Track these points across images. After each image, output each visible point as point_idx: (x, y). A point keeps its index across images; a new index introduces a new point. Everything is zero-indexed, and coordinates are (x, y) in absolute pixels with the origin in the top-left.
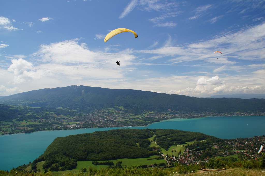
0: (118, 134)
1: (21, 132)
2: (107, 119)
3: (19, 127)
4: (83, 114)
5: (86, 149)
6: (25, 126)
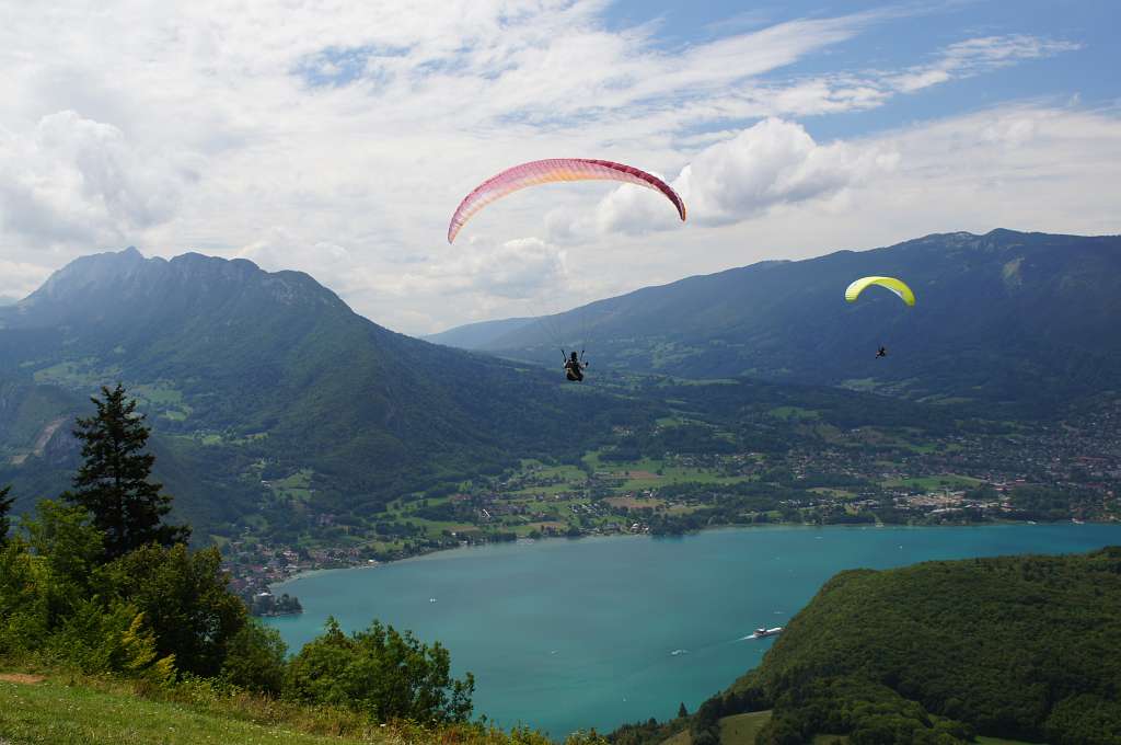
1: (629, 525)
3: (621, 495)
4: (1012, 424)
5: (1040, 663)
6: (651, 490)
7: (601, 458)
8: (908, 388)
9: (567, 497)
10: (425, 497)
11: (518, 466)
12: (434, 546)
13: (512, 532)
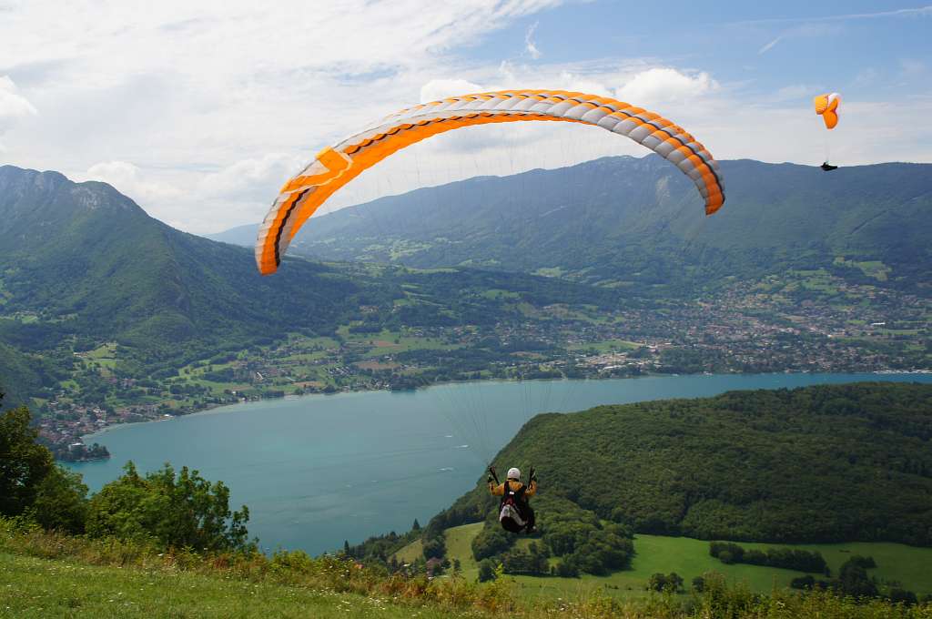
0: (850, 410)
1: (374, 383)
2: (790, 330)
3: (366, 360)
4: (662, 301)
5: (679, 479)
6: (390, 355)
7: (351, 331)
8: (586, 274)
9: (325, 362)
10: (212, 363)
11: (284, 338)
12: (218, 402)
13: (280, 390)
